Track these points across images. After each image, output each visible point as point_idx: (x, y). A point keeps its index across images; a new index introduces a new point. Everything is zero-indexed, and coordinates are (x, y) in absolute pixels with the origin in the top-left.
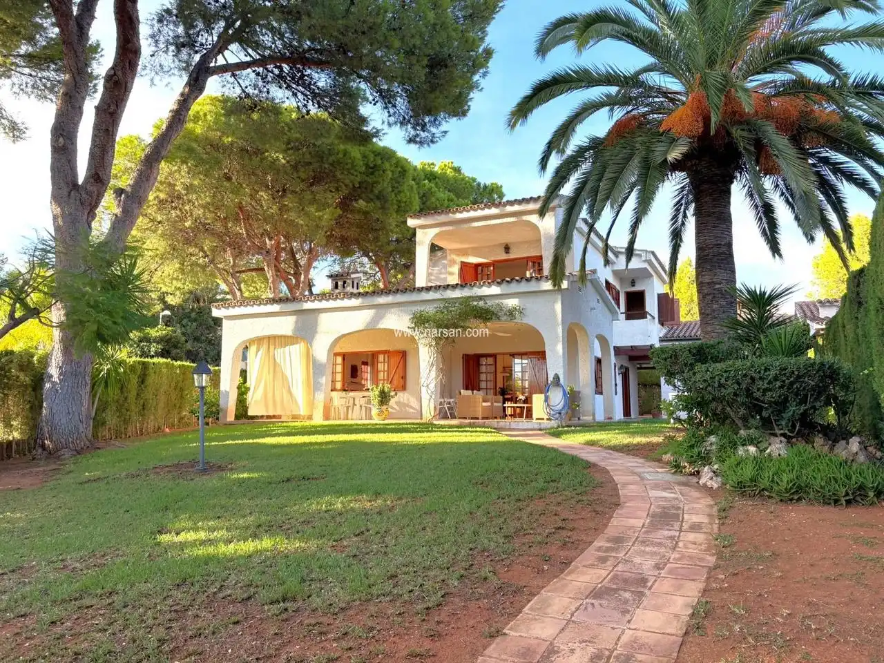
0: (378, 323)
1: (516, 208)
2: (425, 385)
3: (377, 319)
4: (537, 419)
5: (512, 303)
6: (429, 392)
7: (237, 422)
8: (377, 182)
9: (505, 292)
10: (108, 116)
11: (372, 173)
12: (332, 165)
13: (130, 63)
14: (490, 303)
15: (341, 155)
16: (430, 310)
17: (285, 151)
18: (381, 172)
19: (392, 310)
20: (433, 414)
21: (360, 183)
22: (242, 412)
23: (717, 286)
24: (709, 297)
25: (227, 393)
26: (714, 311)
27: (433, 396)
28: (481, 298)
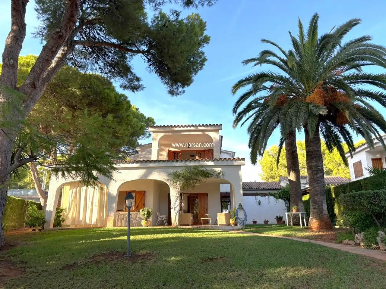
0: (148, 176)
1: (203, 128)
2: (173, 208)
3: (146, 174)
4: (220, 225)
5: (218, 170)
6: (176, 212)
7: (55, 228)
8: (120, 109)
9: (217, 165)
10: (51, 52)
11: (117, 105)
12: (101, 99)
13: (70, 28)
14: (208, 169)
15: (106, 95)
16: (180, 171)
17: (79, 89)
18: (122, 105)
19: (156, 170)
20: (177, 223)
21: (111, 109)
22: (58, 223)
23: (319, 167)
24: (316, 172)
25: (51, 212)
26: (318, 178)
27: (178, 214)
28: (203, 166)
